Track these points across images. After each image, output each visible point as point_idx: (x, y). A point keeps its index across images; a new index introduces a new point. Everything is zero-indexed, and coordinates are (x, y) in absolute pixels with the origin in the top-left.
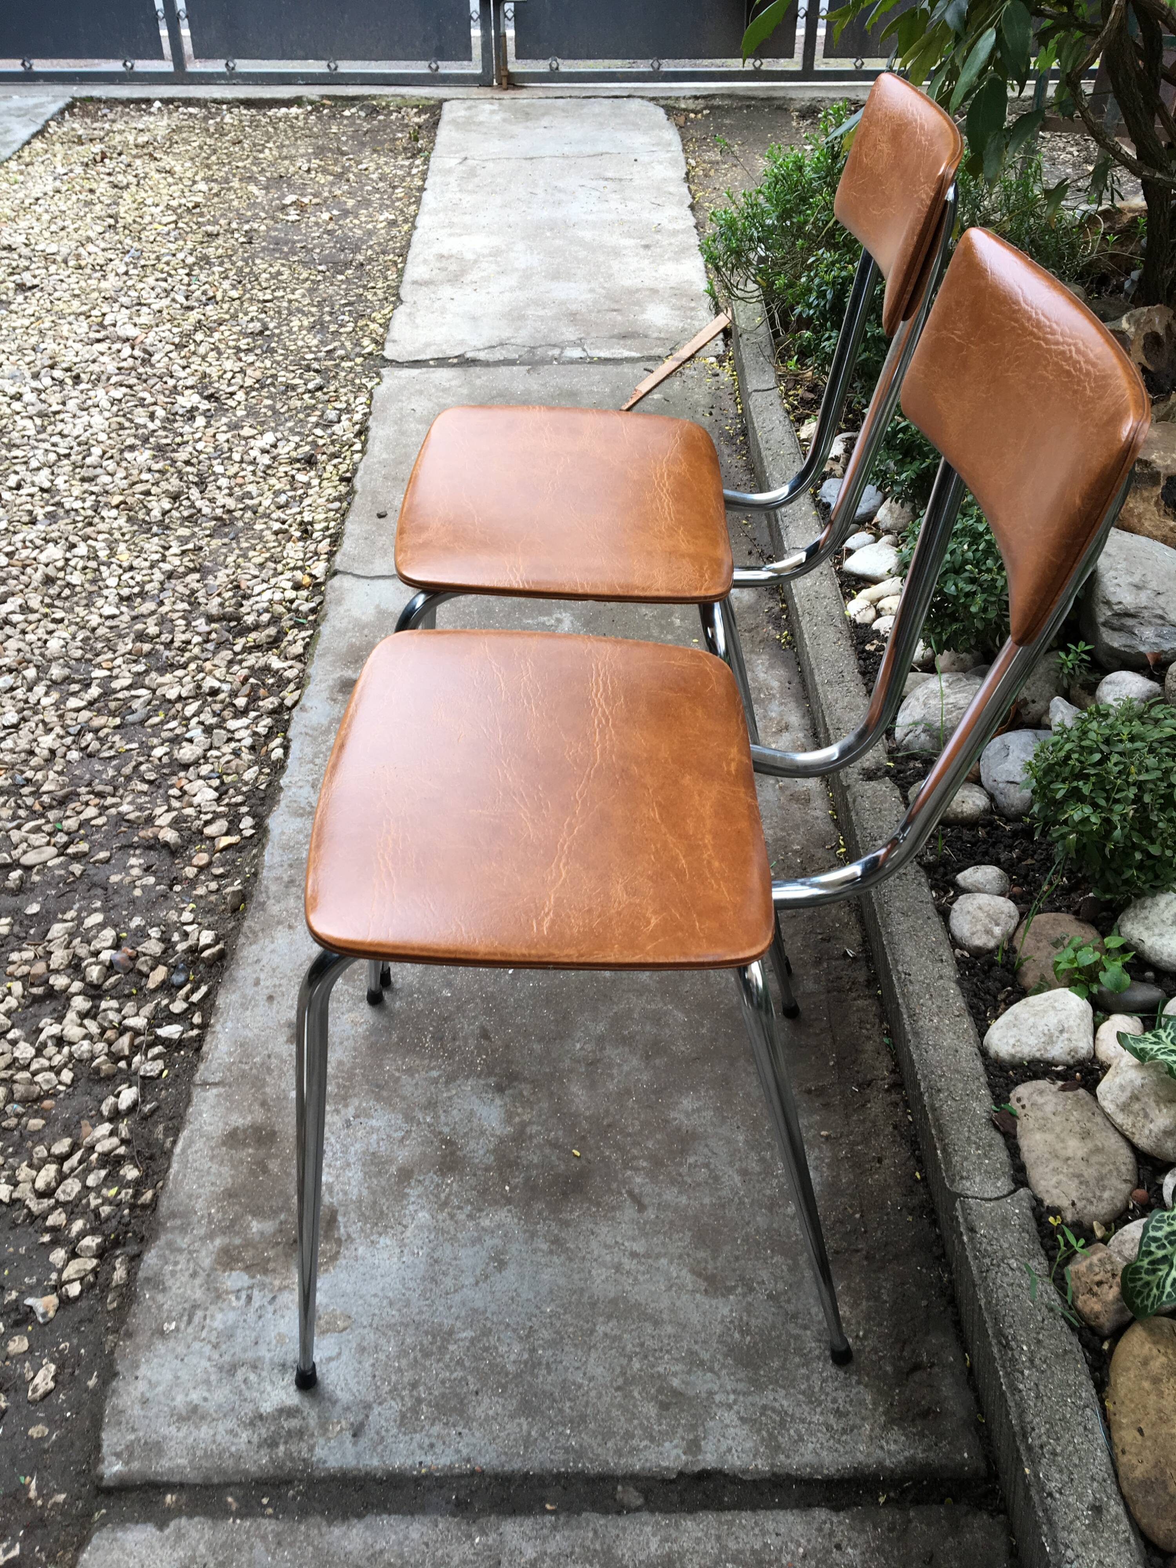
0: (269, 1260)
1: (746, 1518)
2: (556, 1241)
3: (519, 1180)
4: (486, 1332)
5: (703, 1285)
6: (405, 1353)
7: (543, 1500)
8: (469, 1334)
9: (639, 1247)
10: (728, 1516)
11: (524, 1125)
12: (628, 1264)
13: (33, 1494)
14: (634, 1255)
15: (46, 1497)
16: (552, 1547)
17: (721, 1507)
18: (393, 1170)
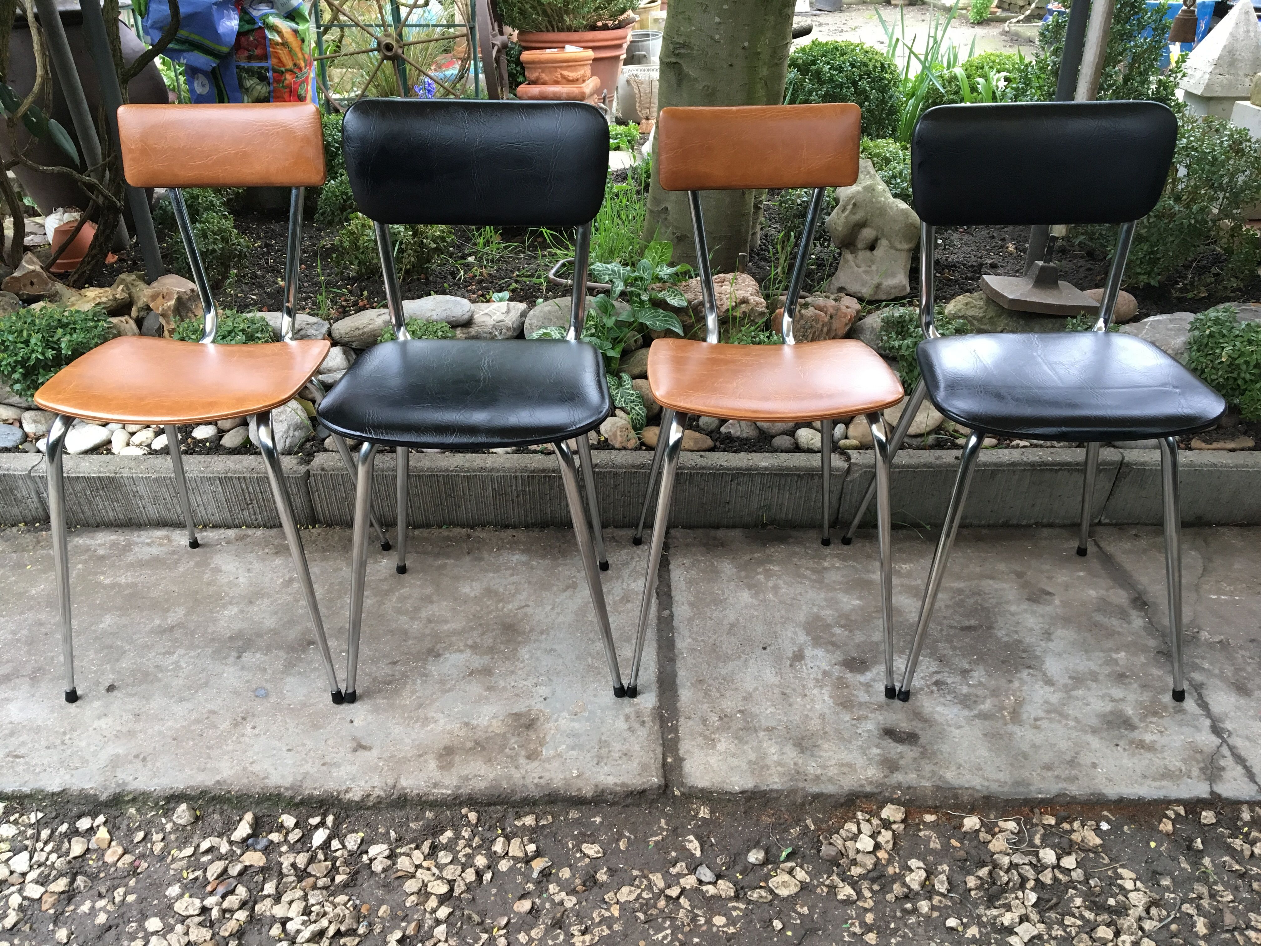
0: (538, 737)
1: (673, 585)
2: (542, 633)
3: (502, 647)
4: (590, 654)
5: (571, 590)
6: (599, 681)
7: (668, 637)
8: (590, 660)
9: (548, 608)
10: (673, 588)
11: (466, 645)
12: (557, 610)
13: (660, 838)
14: (553, 609)
15: (662, 829)
16: (688, 634)
17: (670, 590)
18: (485, 693)
